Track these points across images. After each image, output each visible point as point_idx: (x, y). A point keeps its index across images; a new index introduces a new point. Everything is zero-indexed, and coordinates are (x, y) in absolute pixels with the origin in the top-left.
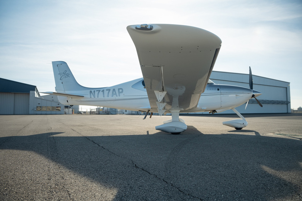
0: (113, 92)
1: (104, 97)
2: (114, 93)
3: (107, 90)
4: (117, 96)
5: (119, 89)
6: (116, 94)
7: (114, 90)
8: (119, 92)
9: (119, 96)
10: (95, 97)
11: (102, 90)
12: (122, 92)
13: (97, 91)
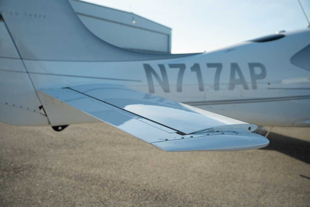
0: (232, 76)
1: (202, 89)
2: (237, 77)
3: (210, 65)
4: (246, 88)
5: (252, 66)
6: (242, 81)
7: (235, 67)
8: (254, 77)
9: (255, 87)
10: (167, 91)
11: (192, 65)
12: (263, 75)
13: (172, 66)
